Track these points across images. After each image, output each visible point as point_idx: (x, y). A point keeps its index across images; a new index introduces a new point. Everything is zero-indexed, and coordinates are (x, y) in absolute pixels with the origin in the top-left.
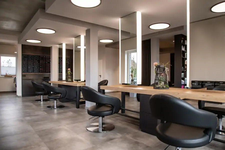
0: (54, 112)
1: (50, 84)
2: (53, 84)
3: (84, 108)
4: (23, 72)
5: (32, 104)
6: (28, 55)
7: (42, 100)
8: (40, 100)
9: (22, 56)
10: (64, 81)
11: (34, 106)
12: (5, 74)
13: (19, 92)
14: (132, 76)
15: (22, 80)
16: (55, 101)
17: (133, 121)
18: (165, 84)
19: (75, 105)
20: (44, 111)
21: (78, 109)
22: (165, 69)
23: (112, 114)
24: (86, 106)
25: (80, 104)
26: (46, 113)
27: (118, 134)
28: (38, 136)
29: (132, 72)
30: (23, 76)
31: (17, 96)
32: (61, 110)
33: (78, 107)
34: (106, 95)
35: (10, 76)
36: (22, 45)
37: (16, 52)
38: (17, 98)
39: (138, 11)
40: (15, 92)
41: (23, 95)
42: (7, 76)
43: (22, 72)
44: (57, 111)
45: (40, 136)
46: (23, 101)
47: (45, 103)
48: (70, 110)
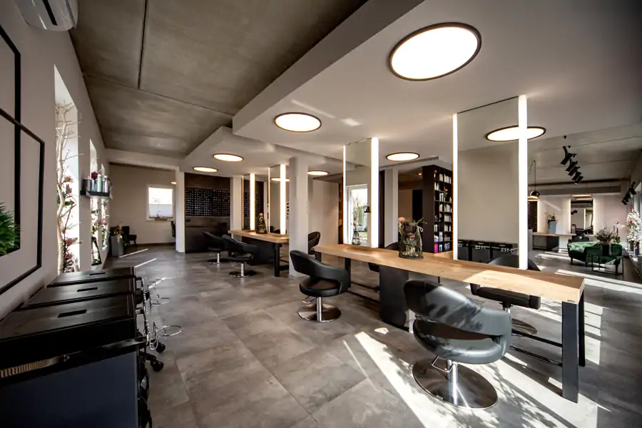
0: (239, 283)
1: (230, 235)
2: (234, 235)
3: (287, 277)
4: (187, 214)
5: (205, 268)
6: (194, 189)
7: (218, 260)
8: (216, 261)
9: (185, 190)
10: (253, 231)
11: (209, 272)
12: (155, 216)
13: (181, 246)
14: (354, 225)
15: (186, 227)
16: (242, 265)
17: (367, 303)
18: (416, 251)
19: (273, 271)
20: (226, 280)
21: (278, 278)
22: (416, 228)
23: (337, 293)
24: (290, 274)
25: (280, 270)
26: (230, 286)
27: (349, 325)
28: (228, 329)
29: (355, 219)
30: (187, 221)
31: (178, 253)
32: (253, 280)
33: (277, 275)
34: (323, 264)
35: (164, 219)
36: (186, 174)
37: (175, 183)
38: (178, 257)
39: (374, 136)
40: (173, 245)
41: (187, 251)
42: (158, 219)
43: (185, 215)
44: (246, 281)
45: (232, 328)
46: (188, 262)
47: (224, 265)
48: (265, 279)
